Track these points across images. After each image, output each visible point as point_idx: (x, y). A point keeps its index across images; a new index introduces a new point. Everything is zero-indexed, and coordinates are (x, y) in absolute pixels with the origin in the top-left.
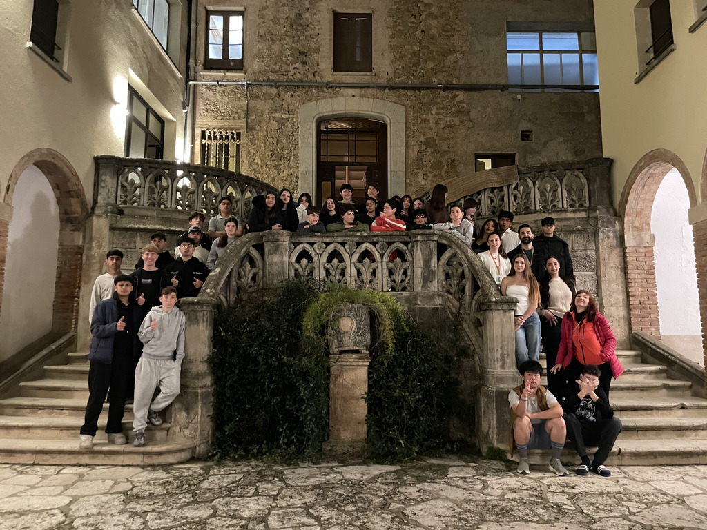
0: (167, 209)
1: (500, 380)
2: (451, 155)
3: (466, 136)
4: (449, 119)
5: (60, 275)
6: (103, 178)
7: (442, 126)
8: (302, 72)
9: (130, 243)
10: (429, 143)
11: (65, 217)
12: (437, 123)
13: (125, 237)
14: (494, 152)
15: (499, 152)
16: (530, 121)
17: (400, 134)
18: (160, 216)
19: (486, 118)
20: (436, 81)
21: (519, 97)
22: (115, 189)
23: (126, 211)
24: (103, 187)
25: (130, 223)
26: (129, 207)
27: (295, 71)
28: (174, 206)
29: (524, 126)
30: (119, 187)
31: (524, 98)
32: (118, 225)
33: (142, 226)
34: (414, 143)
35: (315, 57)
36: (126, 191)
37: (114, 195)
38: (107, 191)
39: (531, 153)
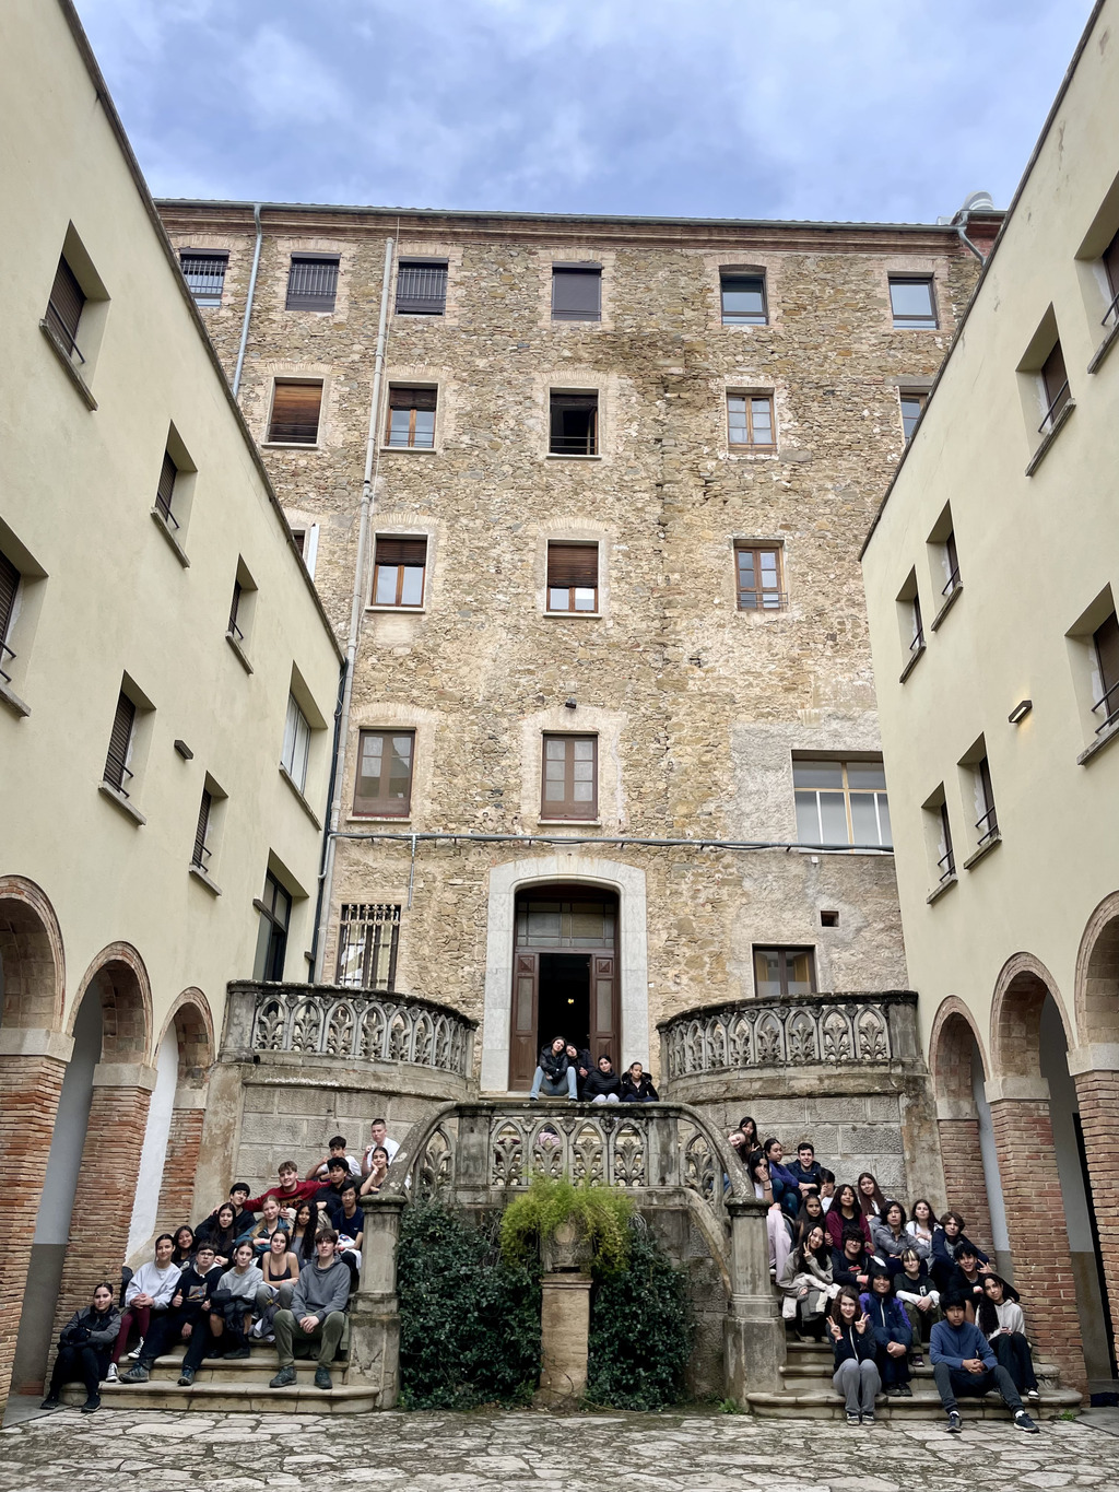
0: (317, 1054)
1: (751, 1309)
2: (715, 948)
3: (738, 916)
4: (711, 891)
5: (172, 1152)
6: (237, 1011)
7: (701, 901)
8: (495, 819)
9: (266, 1105)
10: (682, 928)
11: (185, 1069)
12: (694, 898)
13: (261, 1097)
14: (780, 943)
15: (788, 943)
16: (832, 896)
17: (638, 913)
18: (306, 1064)
19: (767, 891)
20: (692, 834)
21: (815, 859)
22: (251, 1028)
23: (263, 1058)
24: (235, 1025)
25: (268, 1076)
26: (269, 1053)
27: (487, 818)
28: (325, 1049)
29: (826, 904)
30: (257, 1024)
31: (821, 862)
32: (251, 1079)
33: (283, 1081)
34: (660, 926)
35: (515, 798)
36: (266, 1028)
37: (249, 1035)
38: (240, 1029)
39: (836, 946)
